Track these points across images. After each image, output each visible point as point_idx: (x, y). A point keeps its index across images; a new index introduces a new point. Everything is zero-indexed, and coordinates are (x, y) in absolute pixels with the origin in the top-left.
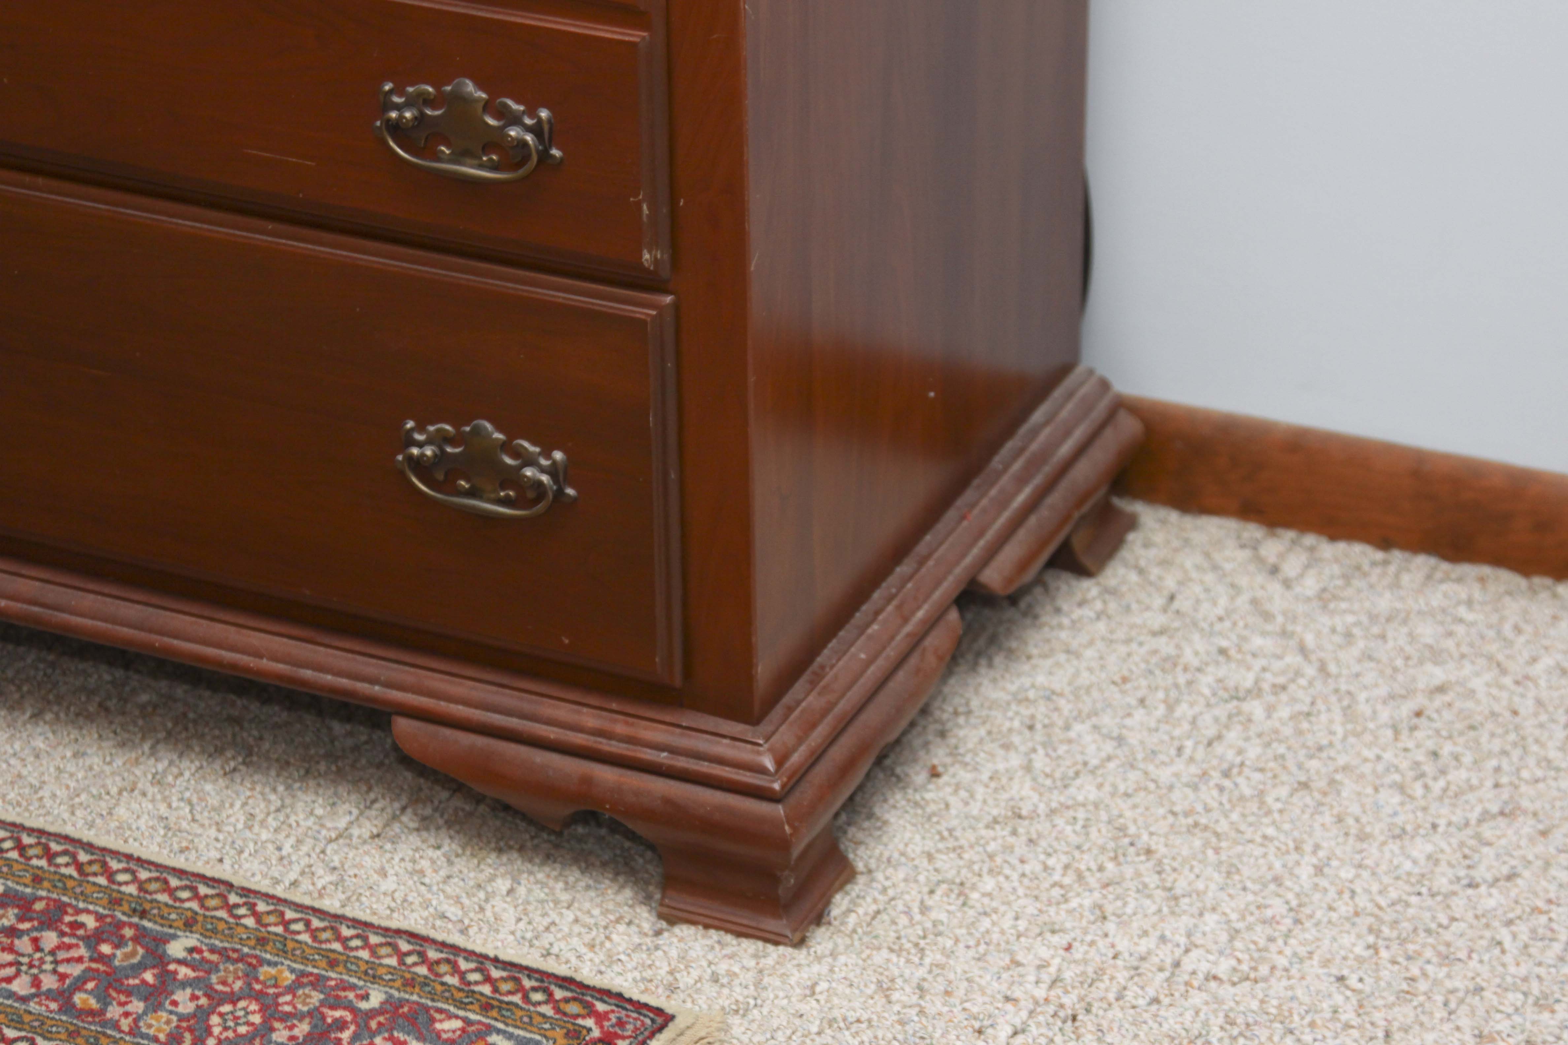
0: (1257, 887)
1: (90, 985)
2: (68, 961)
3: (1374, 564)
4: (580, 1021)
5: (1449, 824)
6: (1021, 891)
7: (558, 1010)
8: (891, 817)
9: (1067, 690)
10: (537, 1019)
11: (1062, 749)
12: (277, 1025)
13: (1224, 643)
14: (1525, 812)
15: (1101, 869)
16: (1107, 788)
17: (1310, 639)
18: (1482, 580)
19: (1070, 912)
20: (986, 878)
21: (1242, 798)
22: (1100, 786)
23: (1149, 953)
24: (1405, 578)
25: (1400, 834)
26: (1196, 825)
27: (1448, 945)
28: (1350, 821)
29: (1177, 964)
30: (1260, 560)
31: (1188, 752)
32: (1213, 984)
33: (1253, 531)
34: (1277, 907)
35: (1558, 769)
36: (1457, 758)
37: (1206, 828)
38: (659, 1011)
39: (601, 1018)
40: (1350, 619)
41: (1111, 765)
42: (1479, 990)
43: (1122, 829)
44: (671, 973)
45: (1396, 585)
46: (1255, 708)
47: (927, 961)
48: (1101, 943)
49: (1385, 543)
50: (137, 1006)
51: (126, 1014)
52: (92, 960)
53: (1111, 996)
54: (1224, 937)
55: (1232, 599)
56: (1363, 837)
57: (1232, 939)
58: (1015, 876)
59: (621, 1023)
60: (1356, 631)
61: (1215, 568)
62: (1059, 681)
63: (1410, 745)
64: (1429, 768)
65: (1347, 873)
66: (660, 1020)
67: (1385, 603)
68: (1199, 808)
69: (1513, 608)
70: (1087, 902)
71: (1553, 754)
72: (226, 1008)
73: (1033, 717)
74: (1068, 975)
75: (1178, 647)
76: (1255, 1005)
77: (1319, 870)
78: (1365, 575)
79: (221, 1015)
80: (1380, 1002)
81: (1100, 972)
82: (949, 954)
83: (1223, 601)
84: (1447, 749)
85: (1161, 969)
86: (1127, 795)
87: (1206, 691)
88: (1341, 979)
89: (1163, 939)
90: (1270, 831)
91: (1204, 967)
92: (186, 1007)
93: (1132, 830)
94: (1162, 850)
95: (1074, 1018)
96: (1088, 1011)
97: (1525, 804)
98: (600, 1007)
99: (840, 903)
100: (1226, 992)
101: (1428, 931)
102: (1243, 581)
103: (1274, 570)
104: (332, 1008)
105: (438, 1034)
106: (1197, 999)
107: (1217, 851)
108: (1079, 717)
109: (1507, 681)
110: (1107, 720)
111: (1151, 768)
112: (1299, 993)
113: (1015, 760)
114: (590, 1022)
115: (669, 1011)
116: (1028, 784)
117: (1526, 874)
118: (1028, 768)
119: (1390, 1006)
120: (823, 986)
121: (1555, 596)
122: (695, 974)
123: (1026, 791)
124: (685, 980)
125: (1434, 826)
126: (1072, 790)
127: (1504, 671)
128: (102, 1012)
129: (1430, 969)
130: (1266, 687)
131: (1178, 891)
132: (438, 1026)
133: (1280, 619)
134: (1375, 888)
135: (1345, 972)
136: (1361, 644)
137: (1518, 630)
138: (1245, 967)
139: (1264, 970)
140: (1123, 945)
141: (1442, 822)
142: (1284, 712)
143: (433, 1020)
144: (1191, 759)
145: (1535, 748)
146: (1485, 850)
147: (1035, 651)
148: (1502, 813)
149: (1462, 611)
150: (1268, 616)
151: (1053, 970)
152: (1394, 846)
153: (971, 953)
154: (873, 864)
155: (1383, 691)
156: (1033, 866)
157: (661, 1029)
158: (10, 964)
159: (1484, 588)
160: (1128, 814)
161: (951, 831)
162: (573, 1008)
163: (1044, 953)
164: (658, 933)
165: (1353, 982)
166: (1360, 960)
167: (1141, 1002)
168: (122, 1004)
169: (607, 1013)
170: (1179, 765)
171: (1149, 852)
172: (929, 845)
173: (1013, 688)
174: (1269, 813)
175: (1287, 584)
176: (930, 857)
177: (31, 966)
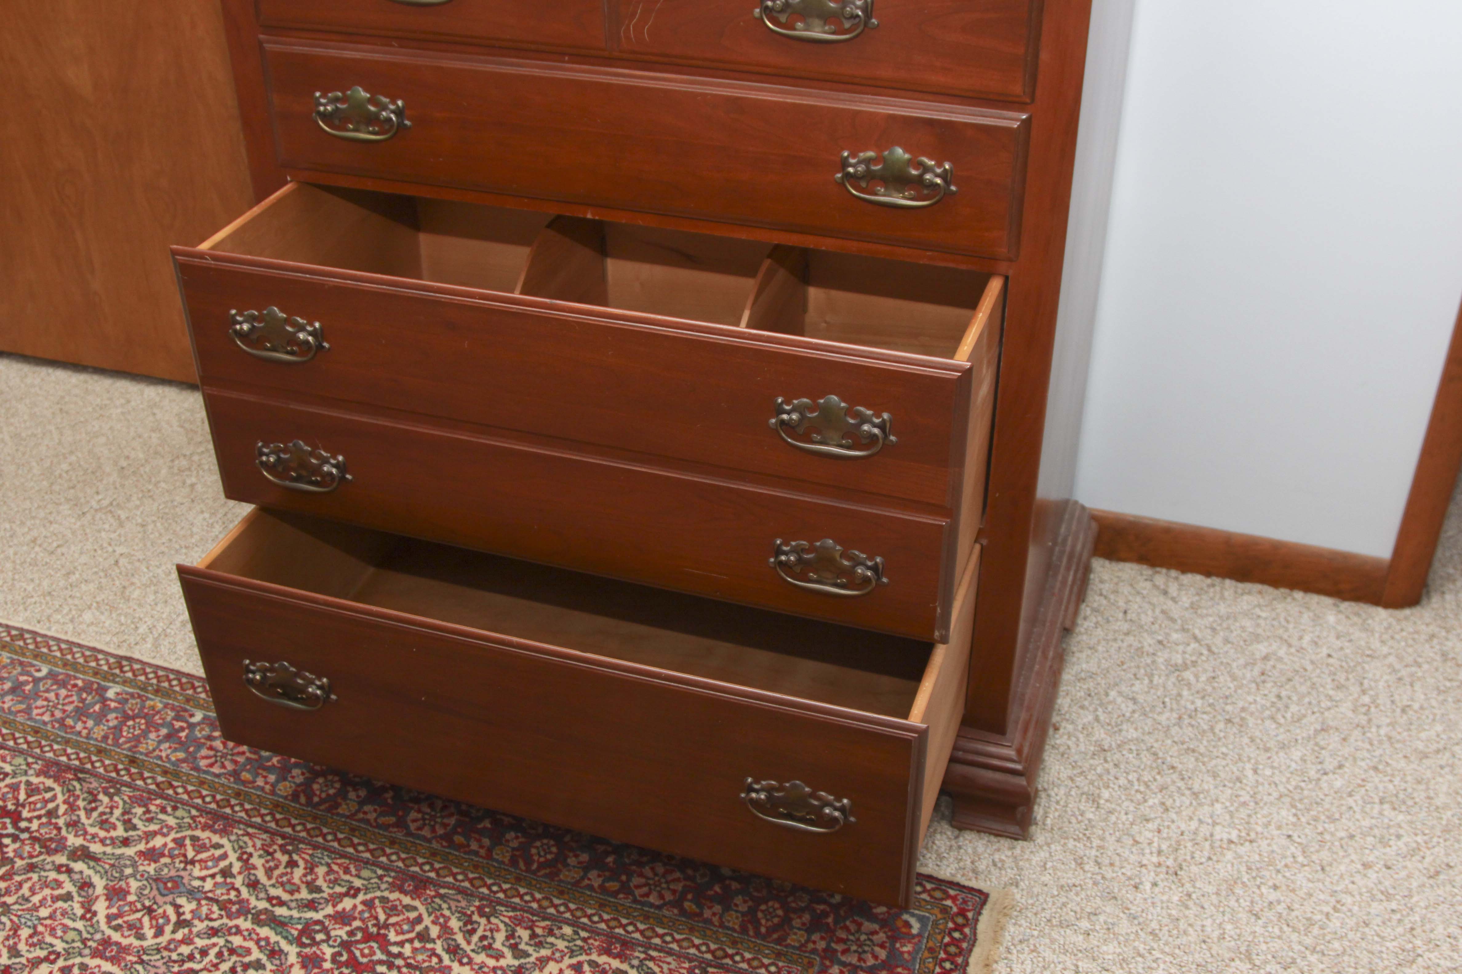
0: (1231, 785)
1: (690, 896)
2: (673, 880)
3: (1209, 586)
4: (945, 903)
5: (1303, 738)
6: (1123, 797)
7: (932, 897)
8: (1046, 758)
9: (1099, 671)
10: (923, 903)
11: (1110, 708)
12: (792, 916)
13: (1160, 638)
14: (1331, 728)
15: (1155, 780)
16: (1140, 730)
17: (1197, 632)
18: (1260, 592)
19: (1151, 807)
20: (1103, 790)
21: (1204, 731)
22: (1136, 729)
23: (1197, 829)
24: (1226, 594)
25: (1283, 746)
26: (1188, 749)
27: (1328, 810)
28: (1258, 741)
29: (1212, 835)
30: (1156, 587)
31: (1168, 704)
32: (1233, 846)
33: (1147, 571)
34: (1244, 797)
35: (1336, 701)
36: (1289, 698)
37: (1193, 751)
38: (980, 892)
39: (954, 899)
40: (1211, 619)
41: (1136, 715)
42: (1352, 837)
43: (1155, 754)
44: (973, 862)
45: (1223, 598)
46: (1188, 675)
47: (1094, 845)
48: (1173, 826)
49: (1208, 574)
50: (718, 908)
51: (714, 914)
52: (685, 879)
53: (1188, 858)
54: (1227, 817)
55: (1153, 611)
56: (1267, 750)
57: (1232, 817)
58: (1116, 788)
59: (965, 902)
60: (1215, 625)
61: (1138, 593)
62: (1093, 667)
63: (1266, 692)
64: (1280, 705)
65: (1268, 772)
66: (982, 897)
67: (1223, 609)
68: (1187, 740)
69: (1280, 607)
70: (1156, 801)
71: (1331, 693)
72: (763, 907)
73: (1089, 689)
74: (1164, 847)
75: (1140, 642)
76: (1257, 857)
77: (1255, 771)
78: (1206, 592)
79: (763, 911)
80: (1312, 849)
81: (1178, 843)
82: (1102, 839)
83: (1150, 613)
84: (1284, 694)
85: (1206, 840)
86: (1149, 733)
87: (1163, 667)
88: (1289, 836)
89: (1201, 821)
90: (1224, 750)
91: (1225, 836)
92: (744, 908)
93: (1161, 755)
94: (1180, 766)
95: (1176, 874)
96: (1181, 869)
97: (1331, 723)
98: (952, 892)
99: (1038, 812)
100: (1242, 850)
101: (1317, 803)
102: (1155, 600)
103: (1165, 593)
104: (818, 903)
105: (876, 915)
106: (1229, 855)
107: (1204, 764)
108: (1110, 687)
109: (1293, 650)
110: (1124, 688)
111: (1156, 716)
112: (1275, 847)
113: (1090, 718)
114: (949, 903)
115: (985, 890)
116: (1102, 731)
117: (1347, 765)
118: (1097, 719)
119: (1318, 851)
120: (1049, 865)
121: (1294, 599)
122: (985, 862)
123: (1103, 736)
124: (982, 866)
125: (1296, 740)
126: (1124, 733)
127: (1290, 645)
128: (701, 914)
129: (1326, 825)
130: (1188, 662)
131: (1196, 790)
132: (875, 911)
133: (1179, 622)
134: (1284, 780)
135: (1290, 833)
136: (1221, 634)
137: (1288, 622)
138: (1243, 834)
139: (1253, 835)
140: (1183, 827)
141: (1299, 737)
142: (1203, 678)
143: (871, 908)
144: (1172, 710)
145: (1321, 689)
146: (1323, 752)
147: (1075, 649)
148: (1323, 730)
149: (1257, 611)
150: (1173, 620)
151: (1155, 844)
152: (1282, 754)
153: (1114, 838)
154: (1046, 786)
155: (1242, 661)
156: (1122, 781)
157: (984, 903)
158: (645, 885)
159: (1263, 597)
160: (1156, 745)
161: (1075, 762)
162: (938, 894)
163: (1149, 835)
164: (957, 837)
165: (1295, 837)
166: (1294, 824)
167: (1203, 860)
168: (710, 908)
169: (956, 896)
170: (1167, 714)
171: (1173, 767)
172: (1069, 772)
173: (1073, 672)
174: (1219, 739)
175: (1173, 599)
176: (1071, 779)
177: (656, 886)
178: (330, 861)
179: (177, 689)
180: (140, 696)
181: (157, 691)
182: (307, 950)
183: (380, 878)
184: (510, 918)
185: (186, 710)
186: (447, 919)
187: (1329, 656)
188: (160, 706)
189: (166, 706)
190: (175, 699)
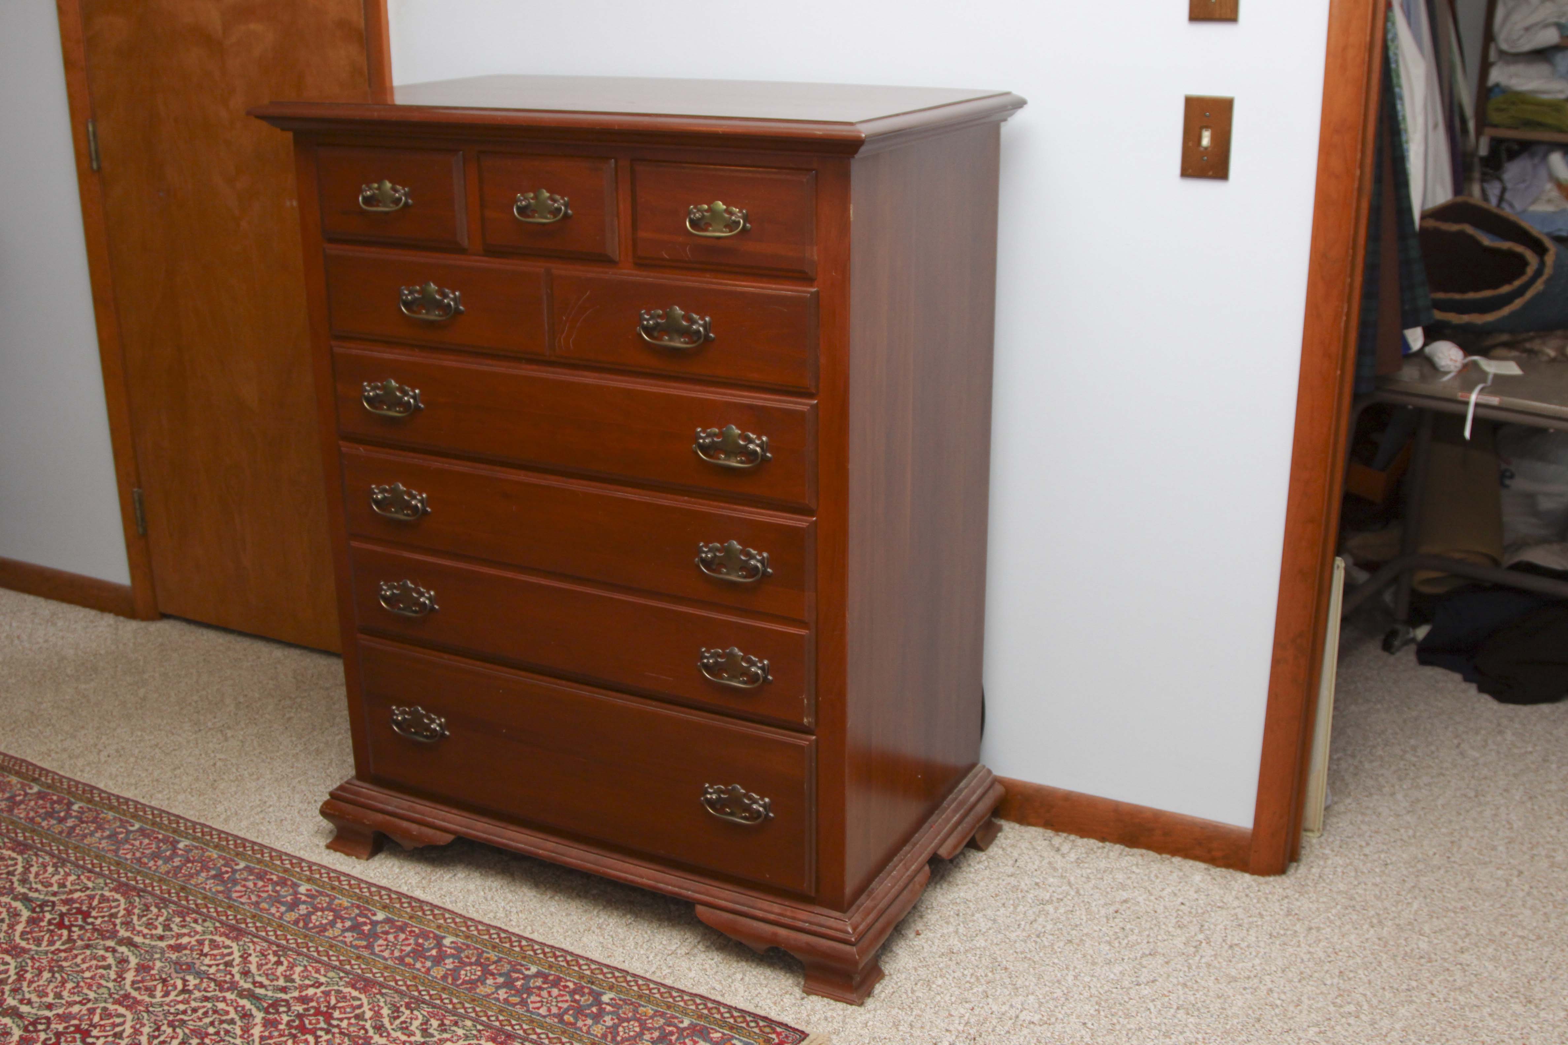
0: (1050, 984)
1: (571, 1012)
2: (562, 1001)
3: (1098, 848)
4: (770, 1035)
5: (1129, 958)
6: (953, 985)
7: (761, 1030)
8: (900, 951)
9: (973, 899)
10: (752, 1034)
11: (971, 924)
12: (646, 1032)
13: (1038, 881)
14: (1160, 954)
15: (986, 976)
16: (989, 941)
17: (1072, 879)
18: (1142, 855)
19: (973, 994)
20: (939, 979)
21: (1044, 947)
22: (986, 940)
23: (1006, 1012)
24: (1111, 854)
25: (1109, 963)
26: (1026, 957)
27: (1128, 1010)
28: (1089, 957)
29: (1017, 1017)
30: (1052, 845)
31: (1022, 926)
32: (1032, 1026)
33: (1049, 833)
34: (1058, 993)
35: (1173, 936)
36: (1132, 930)
37: (1030, 959)
38: (802, 1032)
39: (779, 1034)
40: (1089, 871)
41: (991, 931)
42: (1140, 1029)
43: (995, 959)
44: (808, 1016)
45: (1107, 857)
46: (1050, 908)
47: (914, 1013)
48: (986, 1007)
49: (1103, 839)
50: (589, 1022)
51: (585, 1025)
52: (572, 1001)
53: (990, 1030)
54: (1037, 1006)
55: (1041, 862)
56: (1094, 963)
57: (1040, 1006)
58: (951, 978)
59: (787, 1037)
60: (1091, 876)
61: (1034, 848)
62: (969, 896)
63: (1113, 925)
64: (1121, 935)
65: (1087, 979)
66: (803, 1036)
67: (1103, 864)
68: (1027, 950)
69: (1155, 867)
70: (980, 990)
71: (1171, 929)
72: (625, 1024)
73: (959, 910)
74: (972, 1021)
75: (1018, 882)
76: (1049, 1035)
77: (1076, 977)
78: (1095, 852)
79: (623, 1027)
80: (1100, 1034)
81: (986, 1019)
82: (923, 1011)
83: (1037, 863)
84: (1128, 926)
85: (1011, 1019)
86: (997, 944)
87: (1030, 901)
88: (1084, 1024)
89: (1011, 1006)
90: (1056, 961)
91: (1028, 1018)
92: (609, 1023)
93: (999, 959)
94: (1012, 968)
95: (975, 1039)
96: (980, 1036)
97: (1160, 950)
98: (779, 1030)
99: (878, 988)
100: (1037, 1029)
101: (1120, 1004)
102: (1045, 854)
103: (1058, 850)
104: (669, 1026)
105: (712, 1039)
106: (1025, 1031)
107: (1034, 969)
108: (978, 911)
109: (1152, 898)
110: (989, 912)
111: (1007, 933)
112: (1067, 1029)
113: (951, 929)
114: (774, 1036)
115: (807, 1032)
116: (956, 939)
117: (1160, 980)
118: (956, 932)
119: (1104, 1036)
120: (870, 1023)
121: (1171, 862)
122: (818, 1016)
123: (956, 942)
124: (814, 1019)
125: (1123, 959)
126: (975, 942)
127: (1151, 894)
128: (575, 1024)
129: (1120, 1019)
130: (1054, 899)
131: (1018, 986)
132: (712, 1035)
133: (1060, 870)
134: (1099, 985)
135: (1086, 1021)
136: (1093, 882)
137: (1157, 877)
138: (1045, 1018)
139: (1053, 1020)
140: (995, 1008)
141: (1126, 958)
142: (1062, 910)
143: (709, 1033)
144: (1024, 930)
145: (1163, 927)
146: (1144, 969)
147: (960, 882)
148: (1150, 954)
149: (1134, 868)
150: (1055, 869)
151: (966, 1018)
152: (1106, 968)
153: (932, 1011)
154: (892, 971)
155: (1102, 902)
156: (958, 974)
157: (803, 1040)
158: (539, 1002)
159: (1143, 859)
160: (998, 952)
161: (924, 958)
162: (767, 1030)
163: (962, 1011)
164: (803, 999)
165: (1089, 1025)
166: (1092, 1016)
167: (1002, 1033)
168: (583, 1021)
169: (781, 1033)
170: (1019, 932)
171: (1006, 969)
172: (915, 964)
173: (950, 898)
174: (1056, 953)
175: (1063, 856)
176: (916, 969)
177: (547, 1003)
178: (306, 963)
179: (232, 847)
180: (202, 849)
181: (216, 847)
182: (271, 1017)
183: (341, 978)
184: (428, 1012)
185: (233, 861)
186: (381, 1008)
187: (1182, 904)
188: (215, 856)
189: (220, 857)
190: (229, 853)
